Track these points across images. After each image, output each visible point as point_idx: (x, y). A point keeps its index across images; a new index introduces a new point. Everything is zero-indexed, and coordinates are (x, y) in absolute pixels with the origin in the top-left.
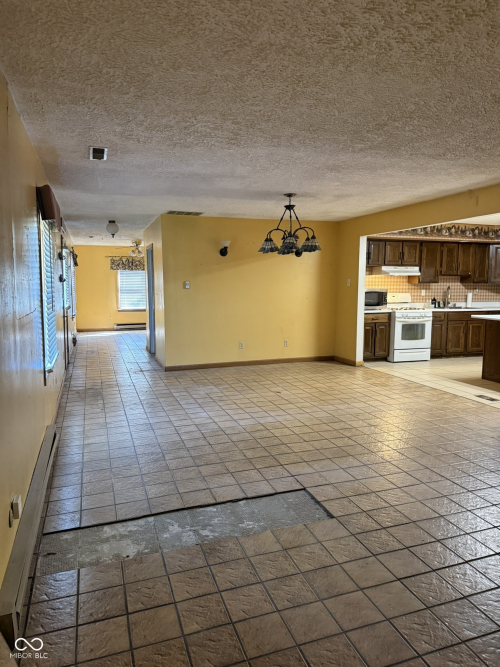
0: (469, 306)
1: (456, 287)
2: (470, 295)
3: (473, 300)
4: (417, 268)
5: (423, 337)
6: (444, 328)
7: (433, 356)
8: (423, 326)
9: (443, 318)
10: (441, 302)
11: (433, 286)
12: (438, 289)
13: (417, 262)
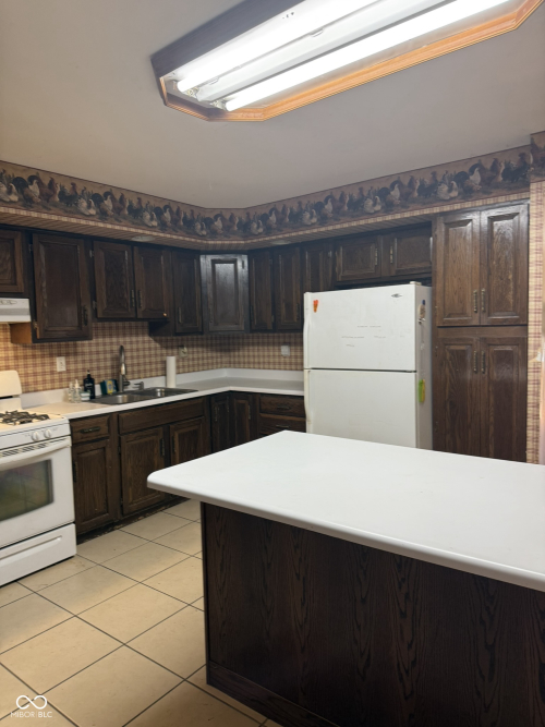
0: (172, 385)
1: (140, 345)
2: (172, 361)
3: (180, 370)
4: (24, 303)
5: (48, 499)
6: (111, 455)
7: (82, 537)
8: (47, 465)
9: (104, 429)
10: (109, 383)
11: (85, 346)
12: (98, 351)
13: (21, 287)
